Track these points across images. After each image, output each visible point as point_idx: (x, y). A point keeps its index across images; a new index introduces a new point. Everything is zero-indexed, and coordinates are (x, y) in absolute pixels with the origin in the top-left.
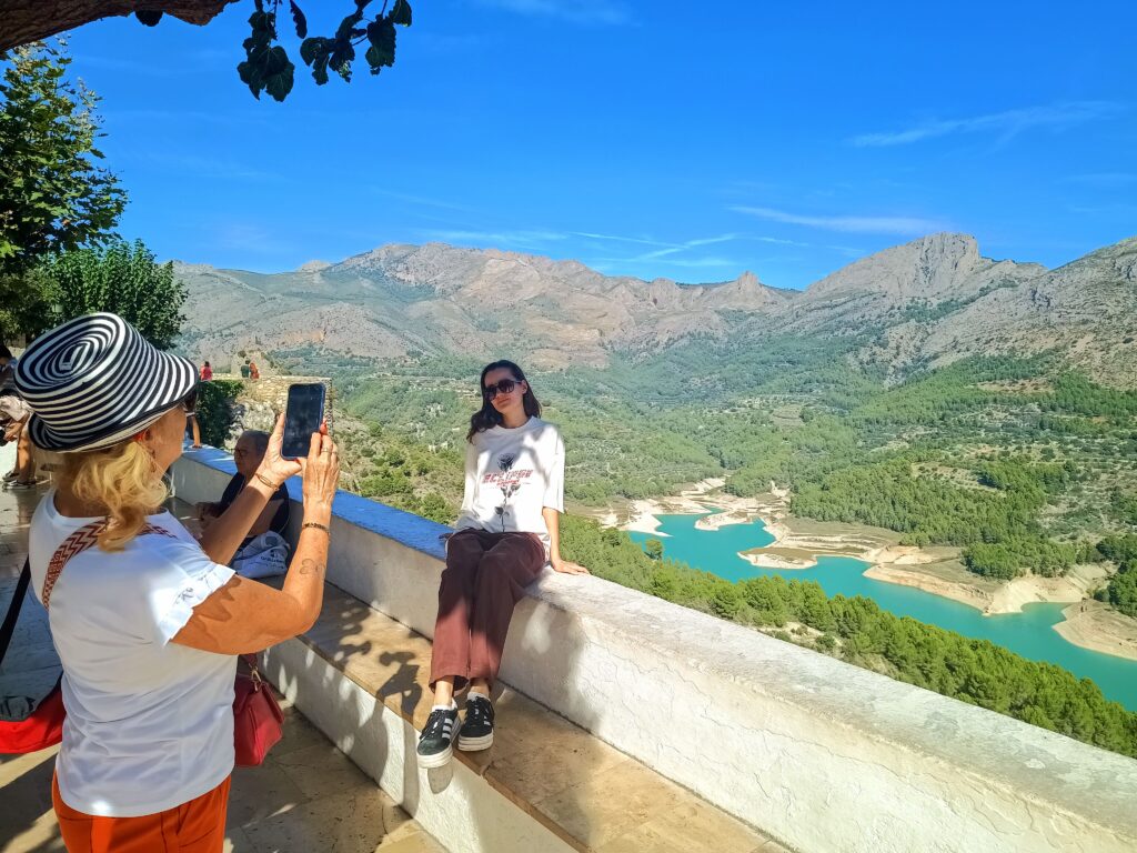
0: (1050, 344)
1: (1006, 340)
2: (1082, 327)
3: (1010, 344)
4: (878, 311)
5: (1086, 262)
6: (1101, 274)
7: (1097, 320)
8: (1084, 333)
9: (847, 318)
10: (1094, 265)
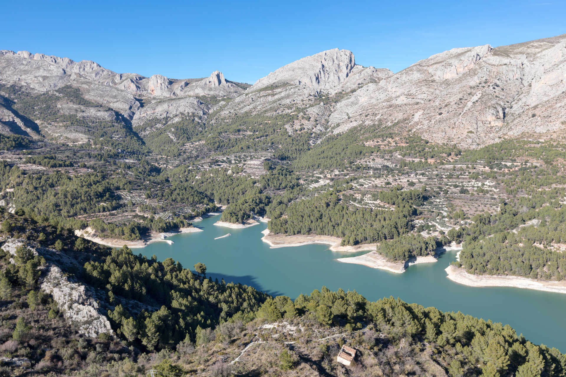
0: (400, 116)
1: (376, 115)
2: (416, 106)
3: (378, 117)
4: (301, 98)
5: (414, 68)
6: (423, 76)
7: (422, 102)
8: (418, 109)
9: (283, 102)
10: (419, 71)
